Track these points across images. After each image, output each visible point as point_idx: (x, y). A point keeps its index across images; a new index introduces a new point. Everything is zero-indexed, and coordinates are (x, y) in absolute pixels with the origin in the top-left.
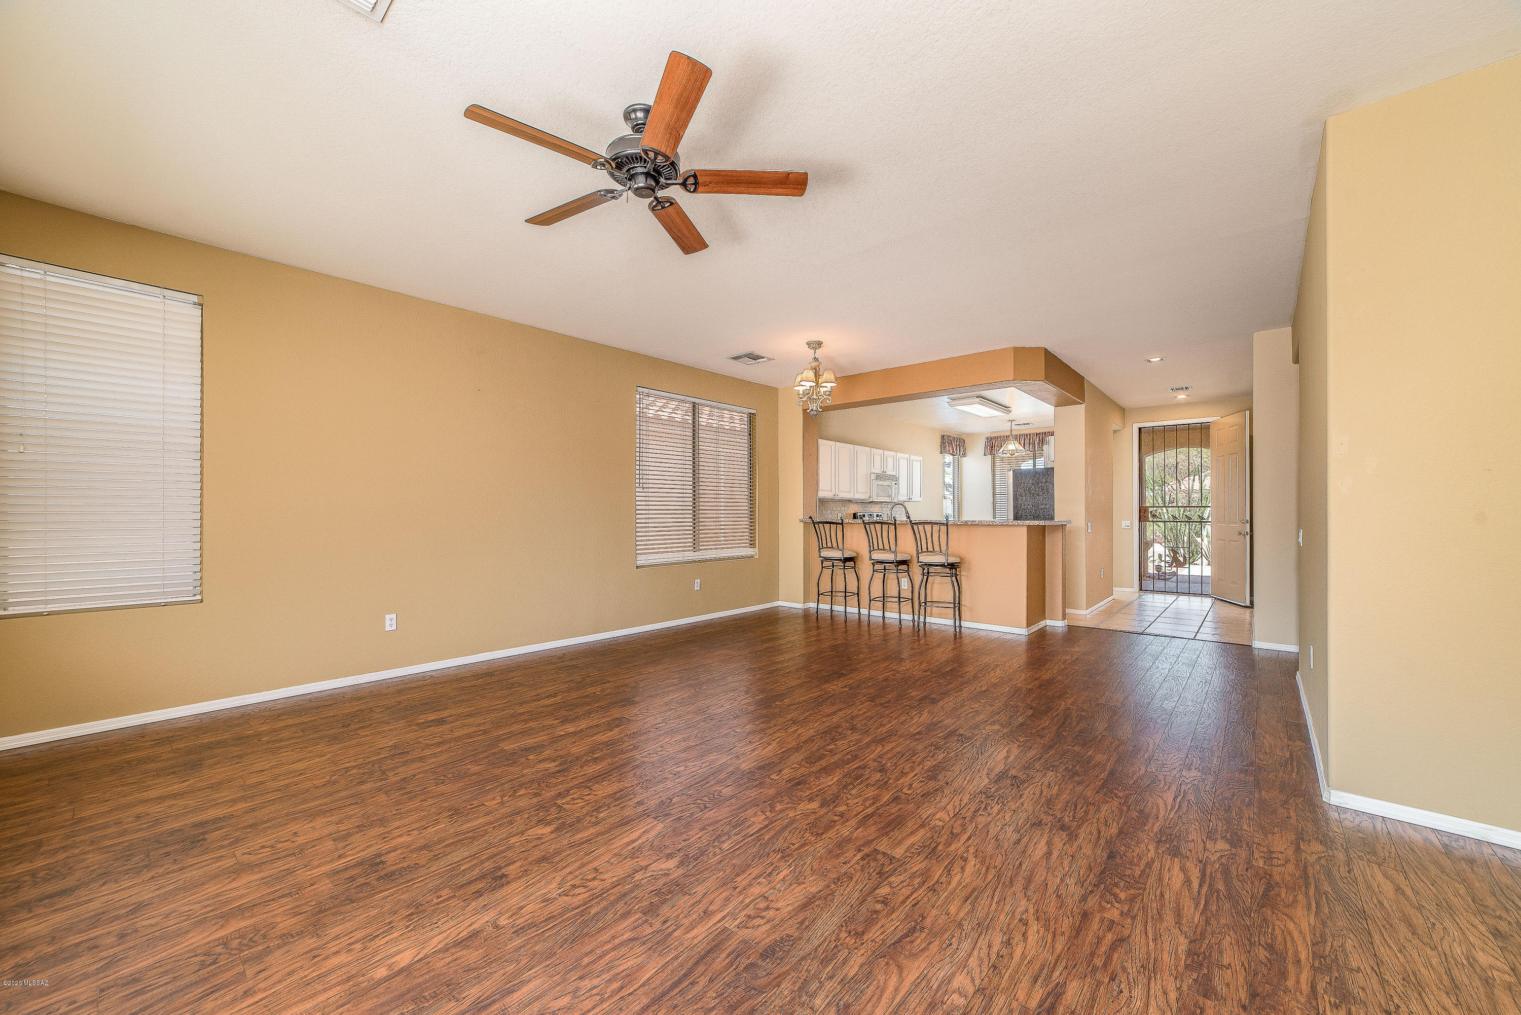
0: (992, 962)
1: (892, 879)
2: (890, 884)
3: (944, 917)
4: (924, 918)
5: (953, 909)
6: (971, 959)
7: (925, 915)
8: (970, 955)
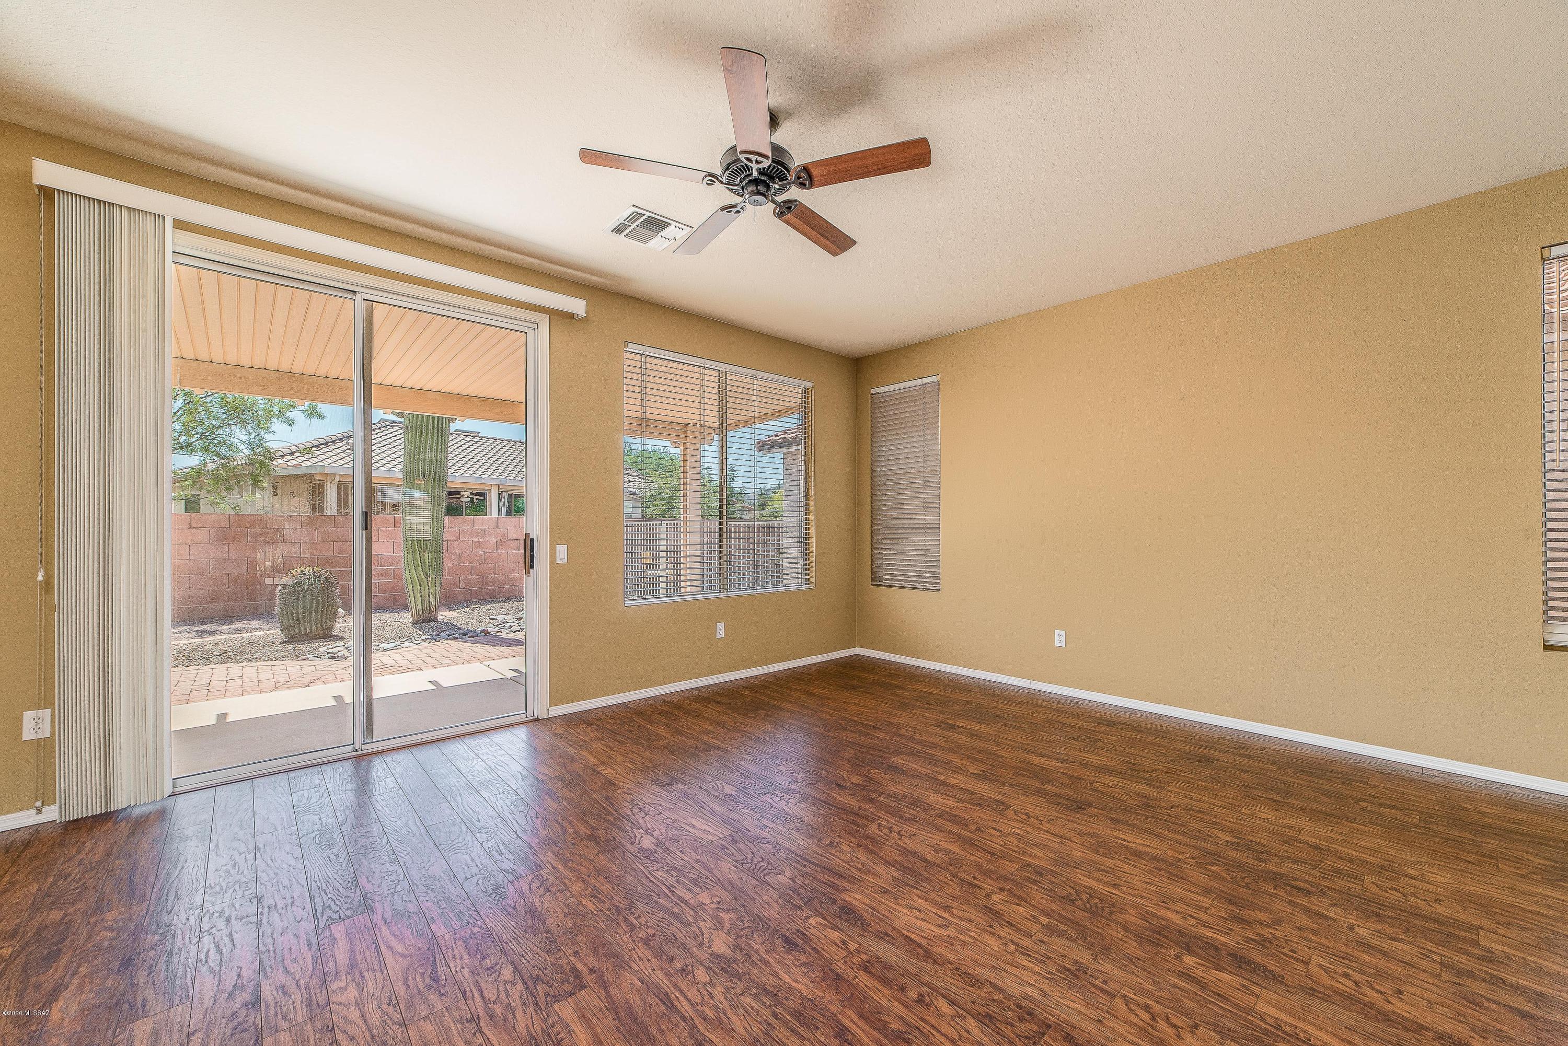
0: (337, 1031)
1: (520, 987)
2: (514, 983)
3: (424, 1013)
4: (441, 994)
5: (427, 1027)
6: (358, 1013)
7: (443, 998)
8: (363, 1015)
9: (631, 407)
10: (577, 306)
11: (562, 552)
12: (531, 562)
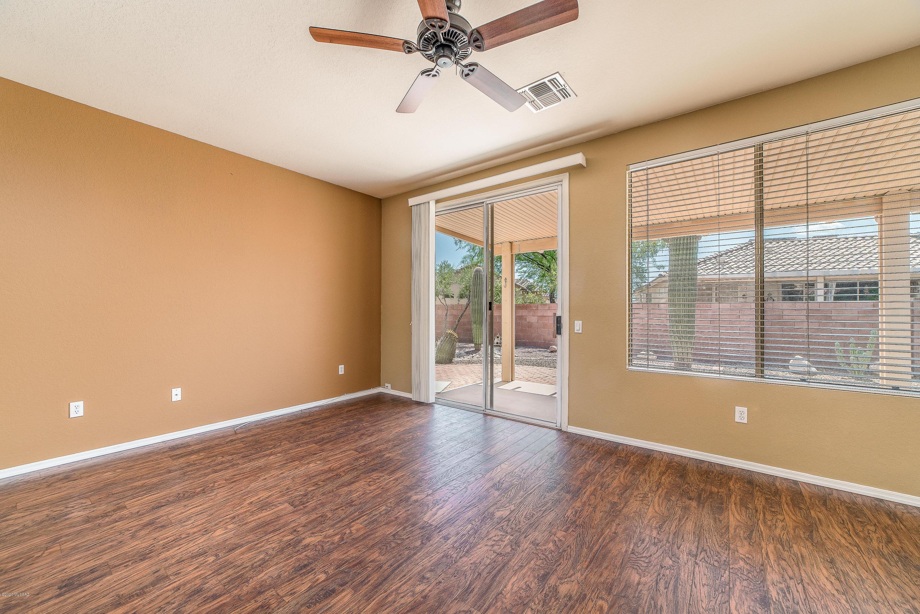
9: (639, 220)
10: (578, 158)
11: (578, 325)
12: (559, 331)
